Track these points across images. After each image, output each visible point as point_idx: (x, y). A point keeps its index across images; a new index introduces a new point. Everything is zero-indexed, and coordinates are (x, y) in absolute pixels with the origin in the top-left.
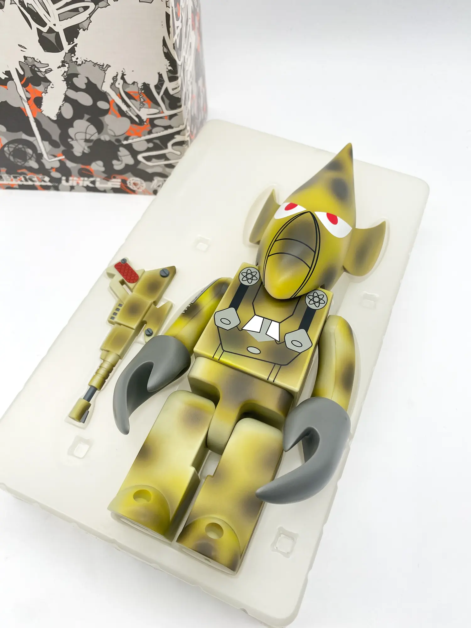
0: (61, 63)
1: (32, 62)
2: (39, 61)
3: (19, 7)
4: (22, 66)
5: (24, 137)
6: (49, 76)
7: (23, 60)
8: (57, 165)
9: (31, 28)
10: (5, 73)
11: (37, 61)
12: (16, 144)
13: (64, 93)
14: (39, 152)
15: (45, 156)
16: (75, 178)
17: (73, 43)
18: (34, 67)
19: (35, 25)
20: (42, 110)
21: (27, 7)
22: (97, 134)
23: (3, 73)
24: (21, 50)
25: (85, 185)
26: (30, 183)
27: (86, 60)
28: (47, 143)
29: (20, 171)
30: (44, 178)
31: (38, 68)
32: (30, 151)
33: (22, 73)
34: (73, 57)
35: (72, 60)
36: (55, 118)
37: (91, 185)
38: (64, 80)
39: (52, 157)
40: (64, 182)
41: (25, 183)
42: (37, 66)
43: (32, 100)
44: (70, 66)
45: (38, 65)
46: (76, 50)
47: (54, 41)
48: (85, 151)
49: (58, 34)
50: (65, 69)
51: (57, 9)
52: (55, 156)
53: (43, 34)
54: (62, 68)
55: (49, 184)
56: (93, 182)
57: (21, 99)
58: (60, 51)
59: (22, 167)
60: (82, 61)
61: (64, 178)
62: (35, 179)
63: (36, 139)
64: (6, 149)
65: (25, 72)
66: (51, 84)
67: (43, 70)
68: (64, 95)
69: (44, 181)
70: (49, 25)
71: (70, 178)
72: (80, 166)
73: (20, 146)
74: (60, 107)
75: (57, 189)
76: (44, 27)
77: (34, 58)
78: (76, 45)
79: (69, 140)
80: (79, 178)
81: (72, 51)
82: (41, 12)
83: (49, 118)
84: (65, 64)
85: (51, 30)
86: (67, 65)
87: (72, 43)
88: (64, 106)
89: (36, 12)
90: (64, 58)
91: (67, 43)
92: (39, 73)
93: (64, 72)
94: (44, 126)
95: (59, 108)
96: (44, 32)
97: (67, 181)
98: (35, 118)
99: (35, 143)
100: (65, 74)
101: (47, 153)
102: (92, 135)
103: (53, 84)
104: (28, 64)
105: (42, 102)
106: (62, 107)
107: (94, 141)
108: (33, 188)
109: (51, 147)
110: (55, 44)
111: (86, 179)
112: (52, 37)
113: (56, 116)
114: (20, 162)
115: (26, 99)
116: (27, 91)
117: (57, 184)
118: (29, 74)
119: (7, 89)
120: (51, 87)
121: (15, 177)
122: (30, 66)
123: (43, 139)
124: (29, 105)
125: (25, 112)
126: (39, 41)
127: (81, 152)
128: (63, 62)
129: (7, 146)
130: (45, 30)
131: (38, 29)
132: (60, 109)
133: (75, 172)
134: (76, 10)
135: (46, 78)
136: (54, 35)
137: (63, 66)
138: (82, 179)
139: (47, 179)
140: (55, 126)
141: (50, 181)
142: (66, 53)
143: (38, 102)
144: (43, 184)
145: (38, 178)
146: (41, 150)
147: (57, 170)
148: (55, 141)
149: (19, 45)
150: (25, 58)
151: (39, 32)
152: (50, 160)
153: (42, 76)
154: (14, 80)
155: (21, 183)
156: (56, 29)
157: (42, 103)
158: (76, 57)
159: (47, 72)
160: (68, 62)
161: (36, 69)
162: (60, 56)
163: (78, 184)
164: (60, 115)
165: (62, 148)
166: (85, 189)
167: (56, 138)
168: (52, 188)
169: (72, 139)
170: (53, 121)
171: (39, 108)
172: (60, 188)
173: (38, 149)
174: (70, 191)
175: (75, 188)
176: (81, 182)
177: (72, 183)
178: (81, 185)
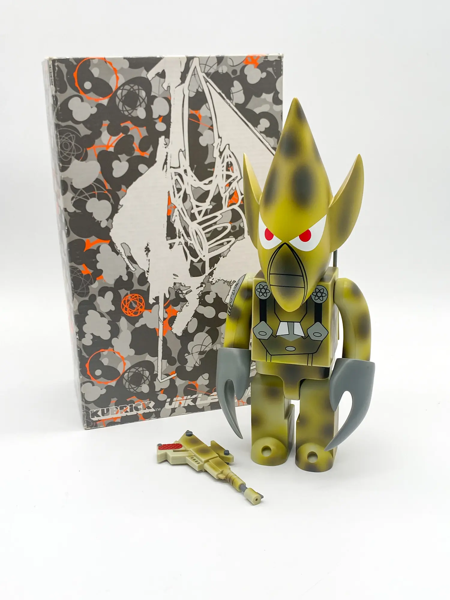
0: (200, 284)
1: (179, 286)
2: (185, 285)
3: (183, 247)
4: (169, 290)
5: (148, 358)
6: (187, 297)
7: (172, 286)
8: (166, 385)
9: (187, 261)
10: (154, 298)
11: (182, 285)
12: (137, 368)
13: (195, 309)
14: (155, 372)
15: (159, 377)
16: (179, 398)
17: (214, 267)
18: (179, 290)
19: (190, 258)
20: (172, 328)
21: (189, 245)
22: (211, 344)
23: (153, 298)
24: (174, 278)
25: (186, 405)
26: (135, 412)
27: (219, 279)
28: (165, 361)
29: (128, 400)
31: (181, 291)
32: (147, 373)
33: (167, 296)
34: (211, 278)
35: (209, 281)
36: (180, 334)
37: (192, 404)
38: (198, 298)
39: (165, 376)
41: (129, 414)
42: (181, 290)
43: (167, 320)
44: (206, 286)
45: (182, 288)
46: (214, 273)
47: (200, 269)
48: (197, 365)
49: (204, 262)
50: (202, 289)
51: (209, 245)
52: (168, 375)
53: (194, 264)
54: (200, 288)
55: (153, 410)
56: (194, 400)
57: (159, 320)
58: (202, 274)
59: (132, 394)
60: (216, 281)
61: (169, 400)
62: (140, 407)
63: (158, 359)
64: (126, 374)
65: (171, 296)
66: (188, 302)
67: (184, 292)
68: (195, 311)
69: (149, 408)
70: (201, 256)
71: (175, 399)
72: (187, 382)
73: (141, 369)
74: (188, 322)
75: (157, 415)
76: (196, 258)
77: (181, 283)
78: (215, 269)
79: (186, 355)
80: (183, 398)
81: (211, 274)
82: (197, 248)
83: (176, 334)
84: (203, 284)
85: (201, 260)
86: (204, 285)
87: (212, 267)
88: (192, 321)
89: (194, 248)
90: (203, 280)
91: (209, 268)
92: (181, 296)
93: (200, 291)
94: (169, 344)
96: (195, 262)
98: (163, 337)
99: (155, 364)
100: (201, 293)
101: (162, 373)
102: (207, 347)
103: (188, 303)
104: (174, 289)
105: (175, 320)
107: (207, 351)
108: (134, 419)
109: (168, 364)
110: (200, 270)
111: (189, 397)
112: (199, 266)
113: (182, 332)
114: (132, 388)
115: (162, 319)
116: (166, 312)
117: (159, 409)
118: (173, 297)
119: (151, 313)
120: (187, 306)
121: (121, 408)
122: (176, 290)
123: (164, 358)
124: (163, 325)
125: (157, 332)
126: (189, 270)
127: (193, 366)
128: (202, 283)
129: (128, 371)
130: (196, 260)
131: (192, 261)
132: (187, 325)
133: (181, 391)
134: (222, 244)
135: (185, 298)
136: (201, 263)
137: (201, 286)
138: (185, 398)
139: (152, 404)
140: (178, 342)
141: (154, 407)
142: (206, 276)
143: (171, 320)
144: (147, 411)
145: (144, 404)
147: (166, 391)
148: (173, 358)
149: (174, 275)
150: (175, 284)
151: (192, 262)
152: (163, 381)
153: (183, 297)
154: (160, 304)
155: (124, 414)
156: (204, 259)
157: (175, 322)
158: (212, 278)
159: (187, 293)
160: (206, 283)
161: (180, 292)
162: (201, 279)
163: (180, 403)
164: (185, 331)
165: (178, 364)
166: (185, 410)
167: (175, 355)
168: (154, 415)
169: (189, 353)
170: (178, 337)
171: (171, 326)
172: (161, 414)
173: (156, 369)
174: (170, 416)
175: (176, 410)
176: (183, 402)
177: (175, 404)
178: (182, 405)
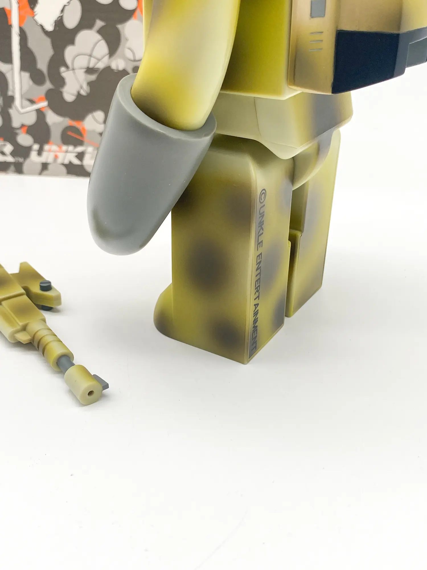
8: (31, 119)
14: (10, 93)
15: (17, 102)
16: (54, 148)
20: (35, 13)
22: (107, 57)
25: (66, 162)
28: (26, 75)
30: (5, 145)
36: (50, 27)
37: (76, 162)
39: (27, 103)
40: (34, 155)
48: (83, 93)
52: (32, 102)
55: (10, 159)
56: (80, 156)
61: (36, 147)
63: (12, 69)
69: (3, 153)
71: (46, 147)
72: (67, 122)
74: (65, 6)
75: (19, 169)
79: (63, 69)
80: (60, 147)
83: (42, 26)
88: (70, 5)
94: (31, 44)
95: (61, 8)
97: (40, 152)
98: (20, 28)
99: (8, 76)
101: (22, 96)
102: (99, 60)
106: (66, 7)
107: (101, 70)
109: (31, 83)
111: (71, 148)
113: (54, 24)
117: (21, 160)
123: (23, 68)
124: (18, 3)
125: (9, 18)
127: (75, 93)
132: (62, 11)
133: (56, 134)
138: (64, 148)
139: (8, 148)
140: (48, 41)
141: (13, 154)
146: (13, 91)
147: (30, 130)
148: (40, 72)
152: (22, 111)
163: (56, 157)
164: (59, 23)
165: (48, 85)
166: (64, 170)
167: (42, 65)
168: (12, 168)
169: (67, 67)
170: (47, 33)
171: (32, 8)
172: (25, 167)
173: (10, 87)
174: (40, 174)
175: (50, 167)
176: (61, 155)
177: (47, 156)
178: (60, 160)
